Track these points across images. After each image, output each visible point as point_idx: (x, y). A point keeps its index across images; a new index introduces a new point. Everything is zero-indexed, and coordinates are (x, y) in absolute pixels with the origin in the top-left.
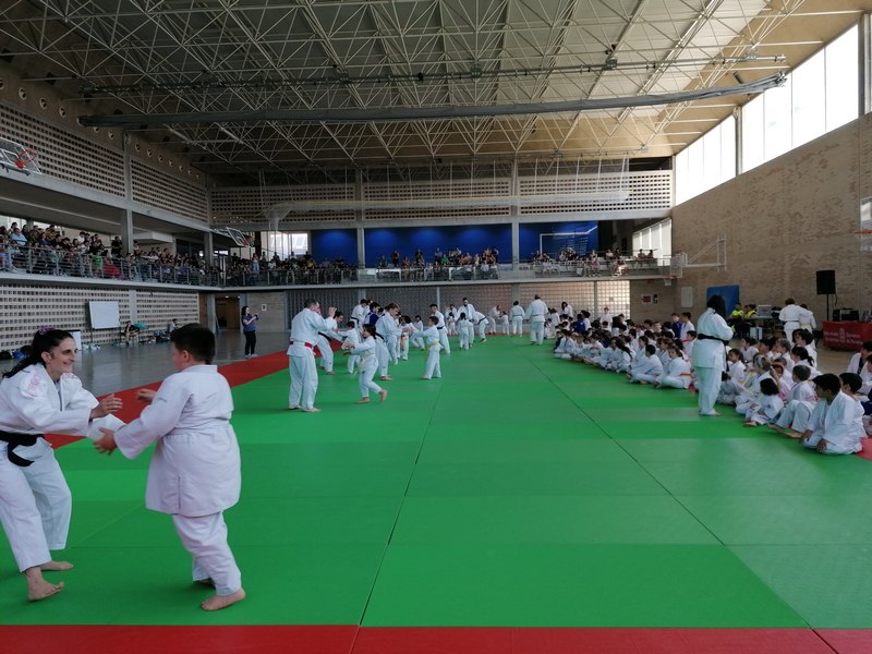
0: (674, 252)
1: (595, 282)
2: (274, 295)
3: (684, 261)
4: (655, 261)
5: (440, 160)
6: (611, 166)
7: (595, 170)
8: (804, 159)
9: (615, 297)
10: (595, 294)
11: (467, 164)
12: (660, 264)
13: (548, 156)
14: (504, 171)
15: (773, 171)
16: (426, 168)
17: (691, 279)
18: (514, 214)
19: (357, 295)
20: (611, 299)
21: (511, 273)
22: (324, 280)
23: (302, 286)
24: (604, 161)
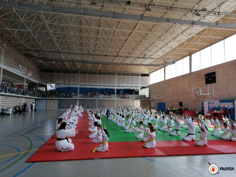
0: (150, 95)
1: (133, 100)
2: (55, 100)
3: (154, 97)
4: (145, 96)
5: (100, 71)
6: (138, 75)
7: (134, 75)
8: (179, 79)
9: (137, 104)
10: (133, 102)
11: (106, 72)
12: (147, 97)
13: (125, 71)
14: (114, 74)
15: (172, 80)
16: (96, 72)
17: (154, 100)
18: (115, 84)
19: (77, 101)
20: (136, 104)
21: (115, 97)
22: (69, 97)
23: (62, 98)
24: (136, 74)
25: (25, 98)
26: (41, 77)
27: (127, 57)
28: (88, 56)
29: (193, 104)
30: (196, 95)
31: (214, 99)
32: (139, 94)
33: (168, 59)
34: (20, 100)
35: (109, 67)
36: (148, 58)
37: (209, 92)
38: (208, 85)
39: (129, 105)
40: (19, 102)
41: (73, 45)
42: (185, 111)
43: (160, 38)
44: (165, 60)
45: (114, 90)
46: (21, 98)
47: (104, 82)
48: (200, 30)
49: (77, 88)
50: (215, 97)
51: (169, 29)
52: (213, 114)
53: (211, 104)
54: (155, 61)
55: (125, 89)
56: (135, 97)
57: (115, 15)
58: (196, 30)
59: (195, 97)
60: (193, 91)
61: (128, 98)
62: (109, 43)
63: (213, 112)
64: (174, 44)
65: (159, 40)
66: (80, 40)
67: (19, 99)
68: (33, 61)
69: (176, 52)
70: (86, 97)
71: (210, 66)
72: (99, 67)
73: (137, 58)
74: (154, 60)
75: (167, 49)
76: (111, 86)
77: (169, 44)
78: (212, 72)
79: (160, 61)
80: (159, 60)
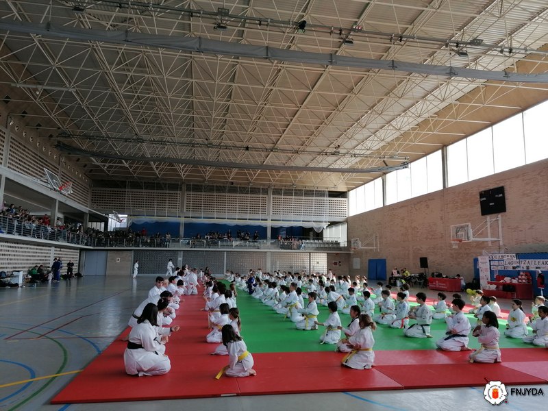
0: (349, 242)
1: (310, 253)
2: (125, 253)
3: (360, 246)
4: (339, 244)
5: (232, 183)
6: (320, 194)
7: (312, 195)
8: (418, 203)
9: (320, 262)
10: (310, 257)
11: (246, 186)
12: (342, 245)
13: (291, 186)
14: (265, 192)
15: (402, 207)
16: (224, 187)
17: (359, 254)
18: (269, 214)
19: (177, 254)
20: (318, 263)
21: (266, 246)
22: (159, 245)
23: (144, 248)
24: (316, 191)
25: (56, 246)
26: (95, 200)
27: (297, 152)
28: (205, 149)
29: (452, 263)
30: (460, 241)
31: (503, 251)
32: (324, 239)
33: (391, 157)
34: (43, 251)
35: (255, 174)
36: (344, 154)
37: (489, 235)
38: (488, 217)
39: (299, 263)
40: (42, 256)
41: (171, 124)
42: (436, 280)
43: (372, 107)
44: (385, 159)
45: (265, 229)
46: (46, 246)
47: (243, 210)
48: (467, 90)
49: (178, 224)
50: (504, 245)
51: (395, 87)
52: (501, 287)
53: (496, 263)
54: (361, 162)
55: (292, 227)
56: (313, 245)
57: (269, 53)
58: (456, 90)
59: (458, 245)
60: (452, 233)
61: (299, 247)
62: (256, 119)
63: (501, 281)
64: (406, 123)
65: (371, 113)
66: (188, 112)
67: (41, 249)
68: (78, 160)
69: (411, 141)
70: (201, 246)
71: (491, 173)
72: (232, 175)
73: (320, 153)
74: (358, 159)
75: (389, 135)
76: (259, 220)
77: (393, 123)
78: (496, 186)
79: (373, 161)
80: (371, 160)
